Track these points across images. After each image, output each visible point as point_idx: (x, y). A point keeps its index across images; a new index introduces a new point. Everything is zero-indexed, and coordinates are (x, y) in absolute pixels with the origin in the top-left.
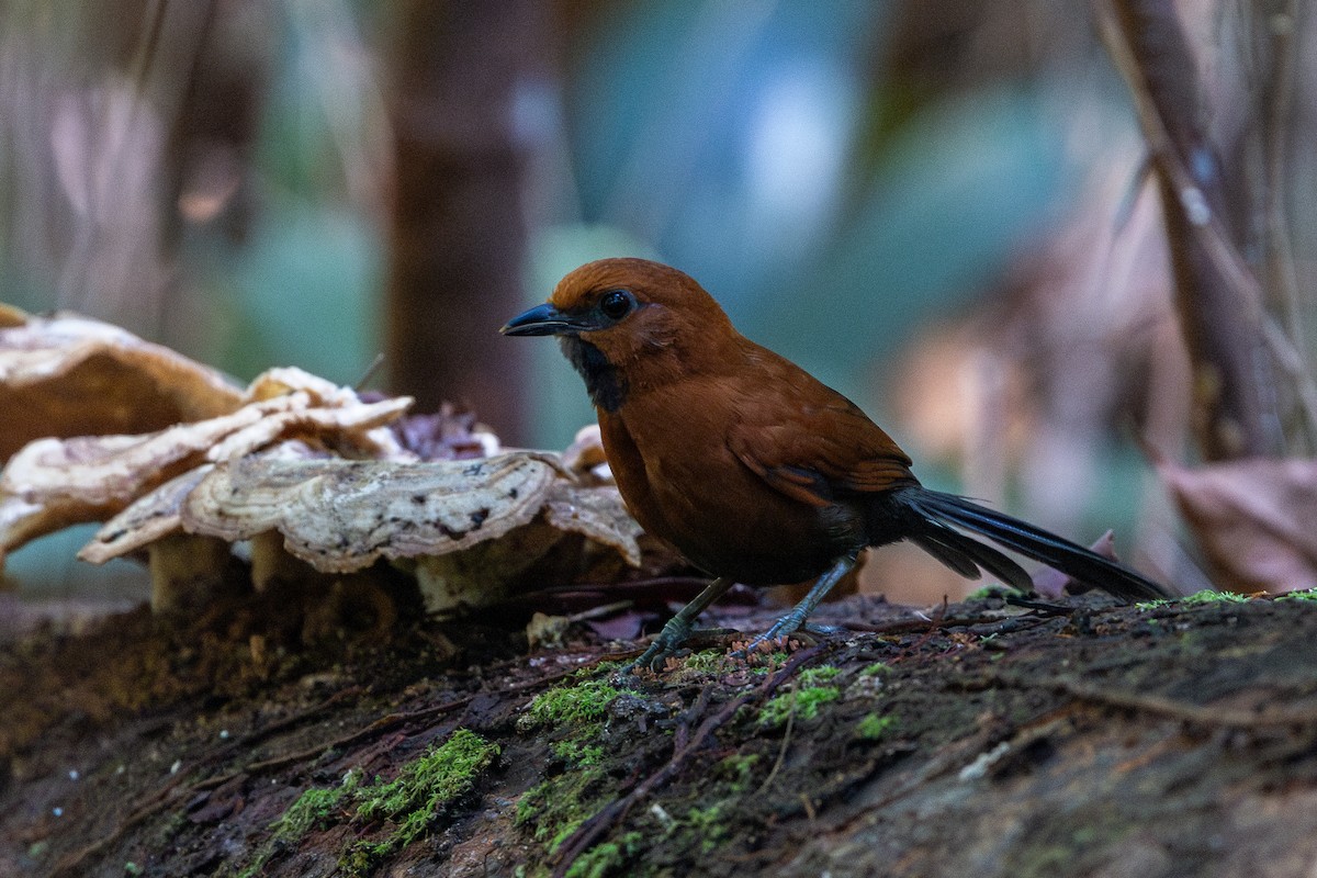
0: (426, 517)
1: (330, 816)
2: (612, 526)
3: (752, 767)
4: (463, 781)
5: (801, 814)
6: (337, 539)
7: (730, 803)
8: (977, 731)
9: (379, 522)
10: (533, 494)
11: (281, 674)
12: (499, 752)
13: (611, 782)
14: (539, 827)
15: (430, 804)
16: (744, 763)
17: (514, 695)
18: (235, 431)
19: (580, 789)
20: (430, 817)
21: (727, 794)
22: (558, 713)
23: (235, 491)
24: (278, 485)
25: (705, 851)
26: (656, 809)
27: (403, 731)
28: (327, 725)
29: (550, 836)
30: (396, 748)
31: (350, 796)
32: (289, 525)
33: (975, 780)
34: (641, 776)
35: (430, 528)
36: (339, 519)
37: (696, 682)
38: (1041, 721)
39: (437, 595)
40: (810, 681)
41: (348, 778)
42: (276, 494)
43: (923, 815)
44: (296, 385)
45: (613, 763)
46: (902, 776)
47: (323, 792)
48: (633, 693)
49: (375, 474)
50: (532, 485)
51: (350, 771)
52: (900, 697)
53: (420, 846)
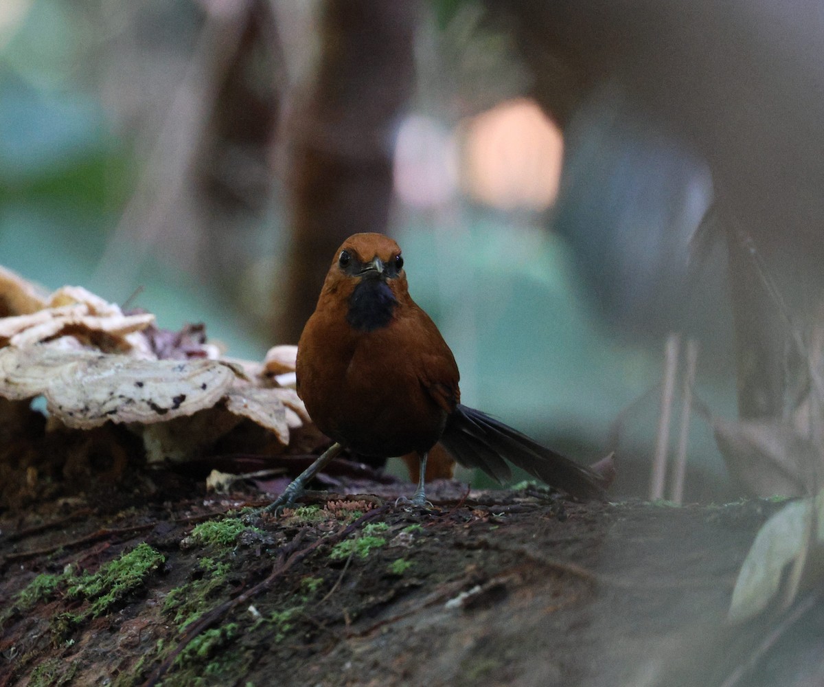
0: (143, 397)
1: (52, 594)
2: (271, 415)
3: (318, 586)
4: (136, 578)
5: (341, 621)
6: (82, 406)
7: (299, 609)
8: (464, 576)
9: (110, 397)
10: (218, 388)
11: (46, 495)
12: (163, 561)
13: (229, 588)
14: (178, 614)
15: (113, 591)
16: (313, 583)
17: (186, 523)
18: (31, 326)
19: (207, 591)
20: (111, 600)
21: (299, 603)
22: (207, 539)
23: (18, 367)
24: (47, 365)
25: (277, 640)
26: (252, 609)
27: (110, 541)
28: (65, 532)
29: (184, 620)
30: (103, 552)
31: (65, 581)
32: (51, 393)
33: (454, 609)
34: (247, 586)
35: (145, 405)
36: (84, 392)
37: (299, 526)
38: (505, 573)
39: (155, 451)
40: (368, 532)
41: (68, 569)
42: (45, 371)
43: (416, 629)
44: (80, 299)
45: (235, 575)
46: (411, 602)
47: (50, 577)
48: (256, 529)
49: (113, 364)
50: (218, 382)
51: (69, 565)
52: (423, 549)
53: (101, 620)
